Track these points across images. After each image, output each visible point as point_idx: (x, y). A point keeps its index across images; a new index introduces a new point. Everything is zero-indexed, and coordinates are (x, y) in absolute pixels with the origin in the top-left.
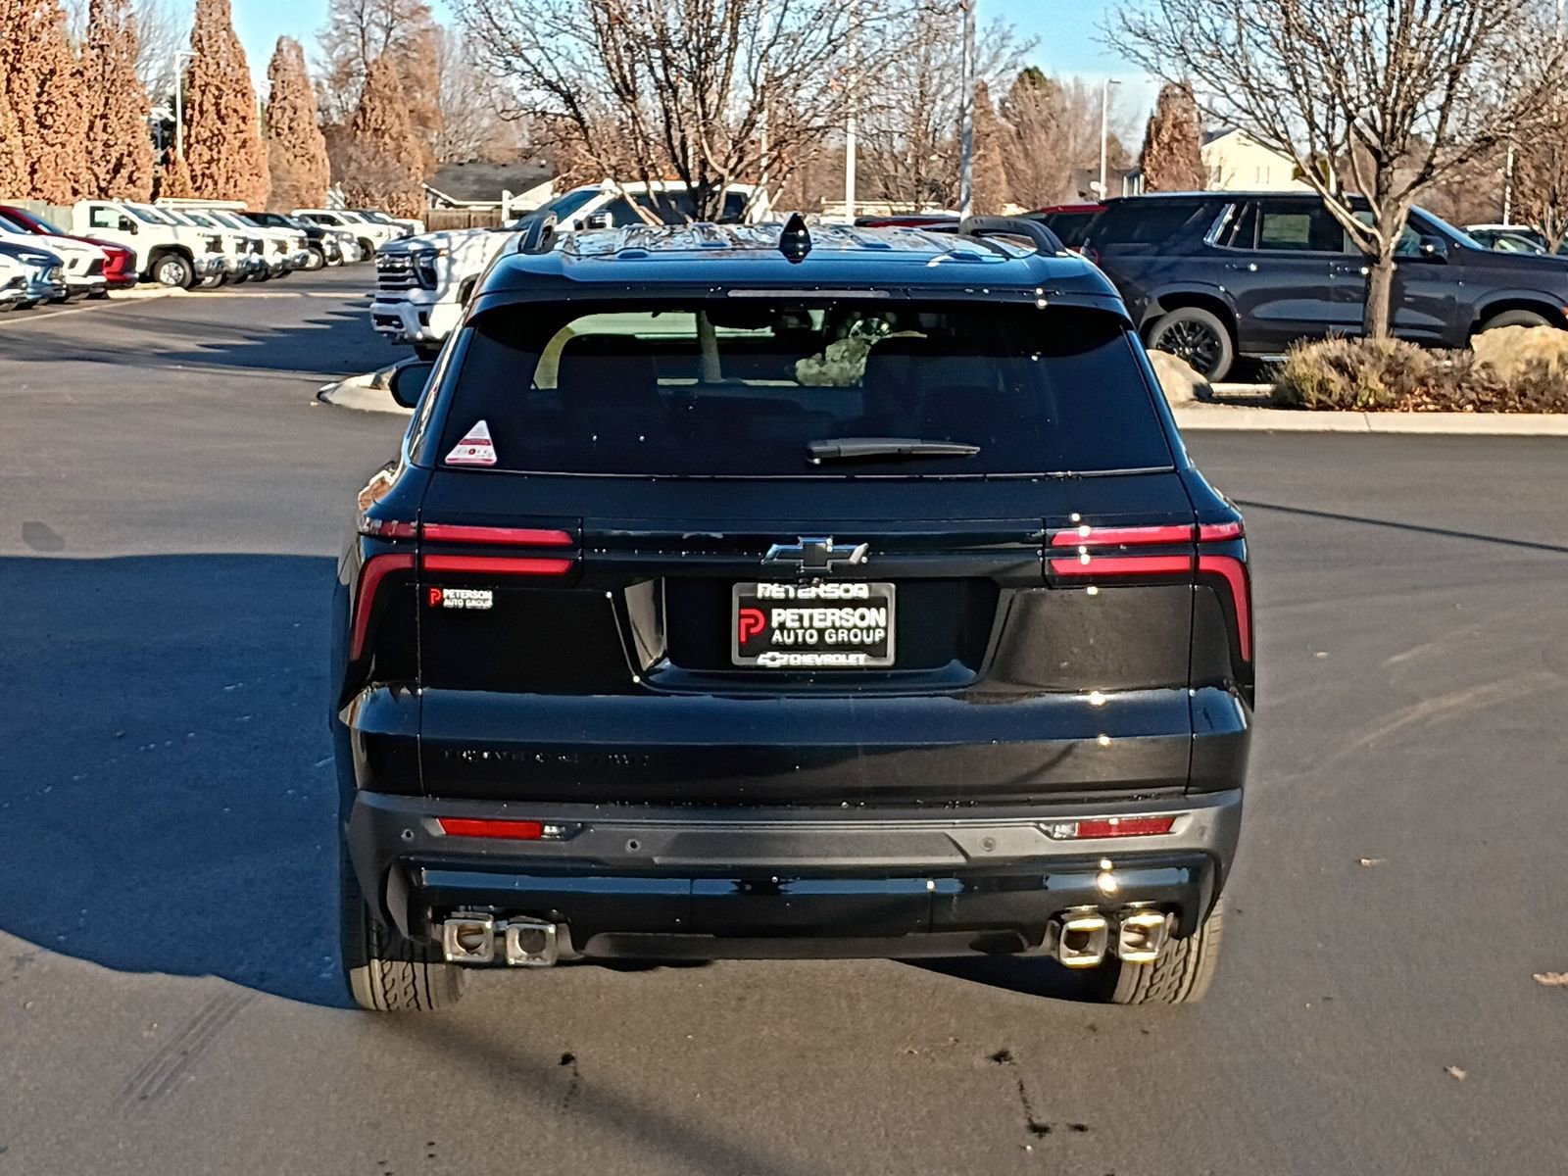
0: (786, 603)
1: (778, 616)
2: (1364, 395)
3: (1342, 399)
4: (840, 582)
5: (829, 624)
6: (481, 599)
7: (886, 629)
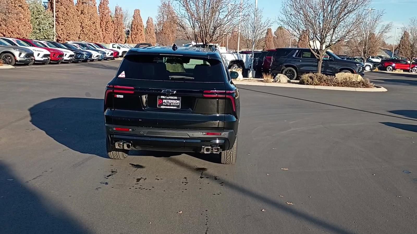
0: (165, 99)
1: (164, 101)
2: (314, 82)
3: (311, 83)
4: (173, 96)
5: (171, 102)
6: (122, 96)
7: (179, 103)
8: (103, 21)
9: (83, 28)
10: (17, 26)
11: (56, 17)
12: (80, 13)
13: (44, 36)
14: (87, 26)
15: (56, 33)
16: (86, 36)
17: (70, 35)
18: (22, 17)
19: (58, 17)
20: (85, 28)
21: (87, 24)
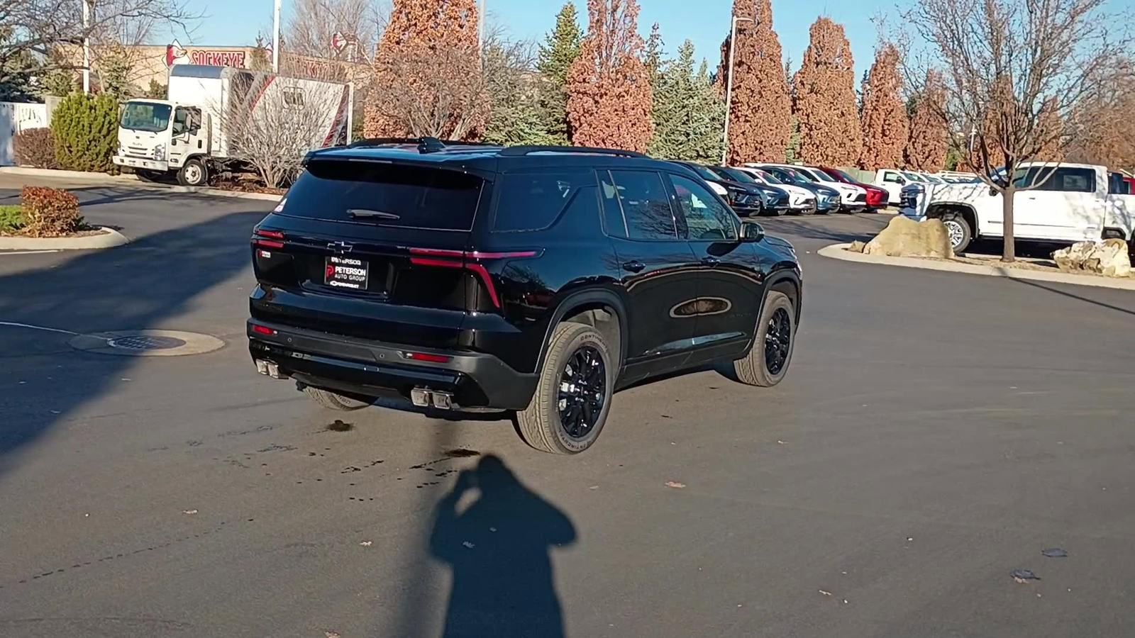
0: (340, 264)
1: (338, 269)
4: (353, 259)
5: (350, 273)
6: (269, 255)
7: (365, 277)
8: (877, 110)
9: (811, 130)
10: (617, 125)
11: (732, 102)
12: (807, 91)
13: (697, 151)
14: (822, 124)
15: (728, 143)
16: (818, 151)
17: (762, 147)
18: (629, 104)
19: (738, 103)
20: (818, 128)
21: (823, 119)
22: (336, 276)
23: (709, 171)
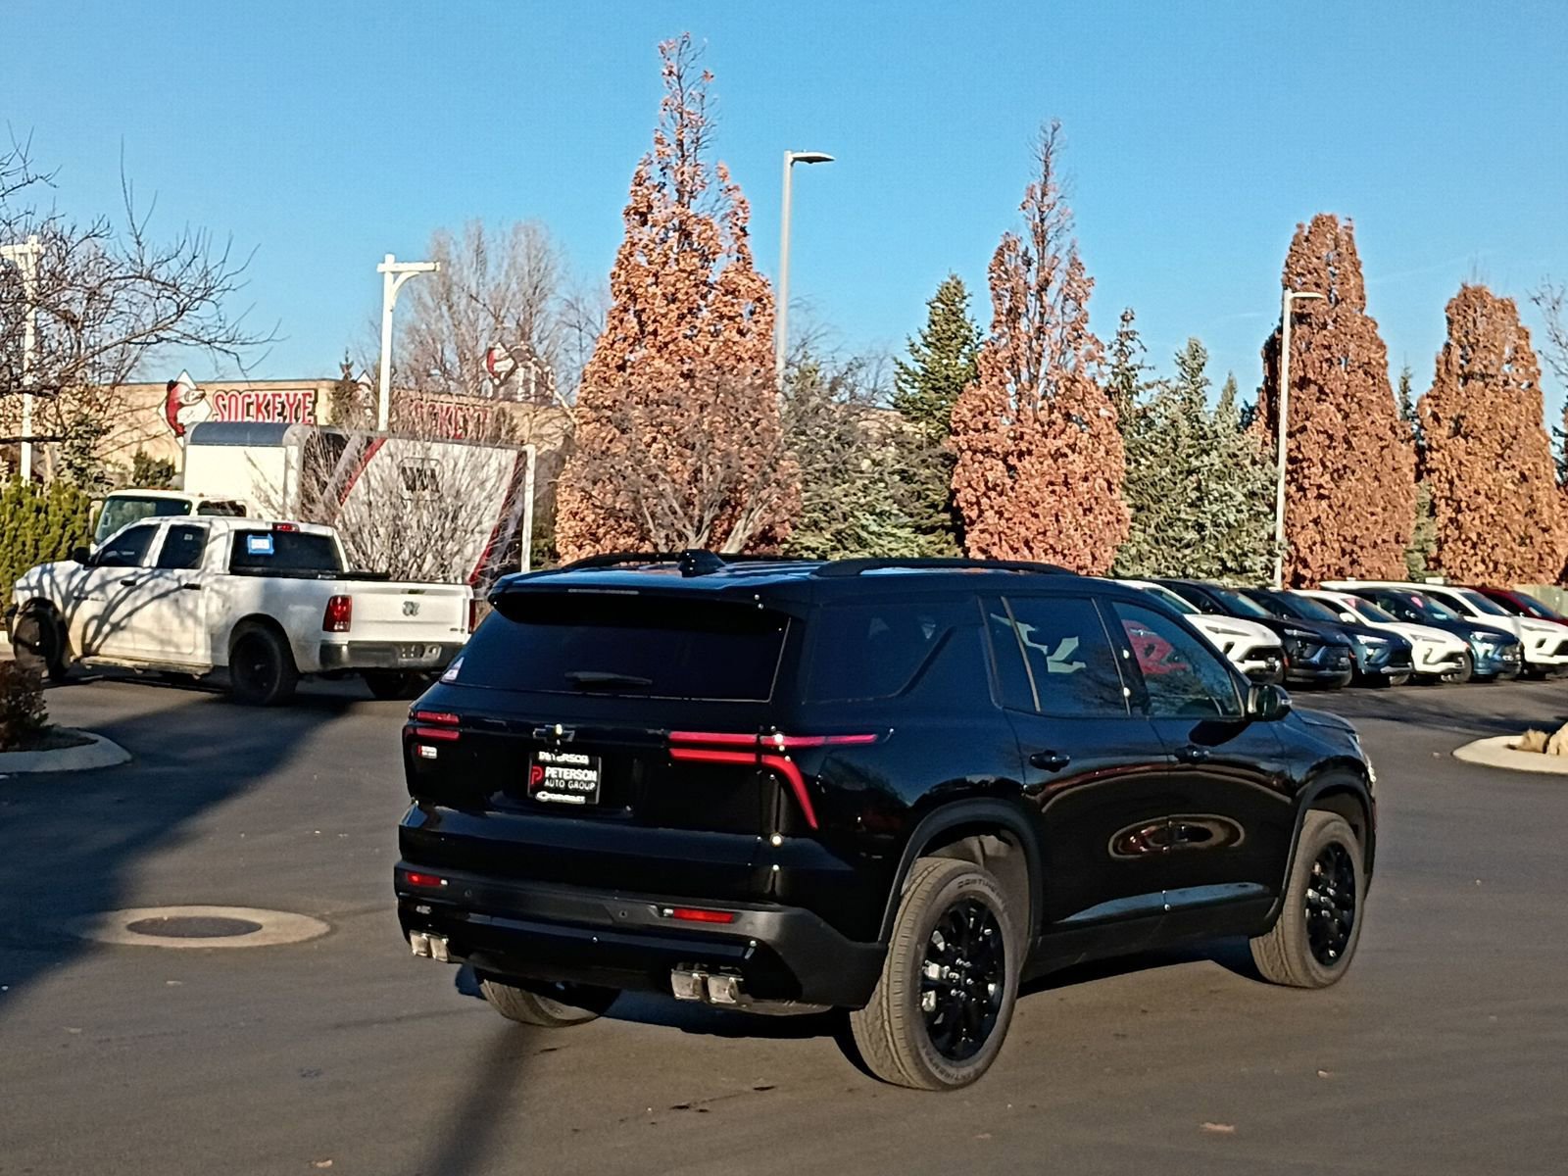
0: (553, 764)
1: (550, 771)
5: (570, 778)
6: (433, 752)
7: (596, 783)
9: (1459, 510)
10: (1053, 512)
11: (1291, 460)
12: (1445, 432)
13: (1221, 560)
14: (1481, 499)
15: (1285, 541)
16: (1476, 554)
17: (1356, 548)
18: (1077, 470)
19: (1301, 461)
20: (1472, 507)
21: (1483, 488)
22: (547, 783)
23: (1243, 599)
